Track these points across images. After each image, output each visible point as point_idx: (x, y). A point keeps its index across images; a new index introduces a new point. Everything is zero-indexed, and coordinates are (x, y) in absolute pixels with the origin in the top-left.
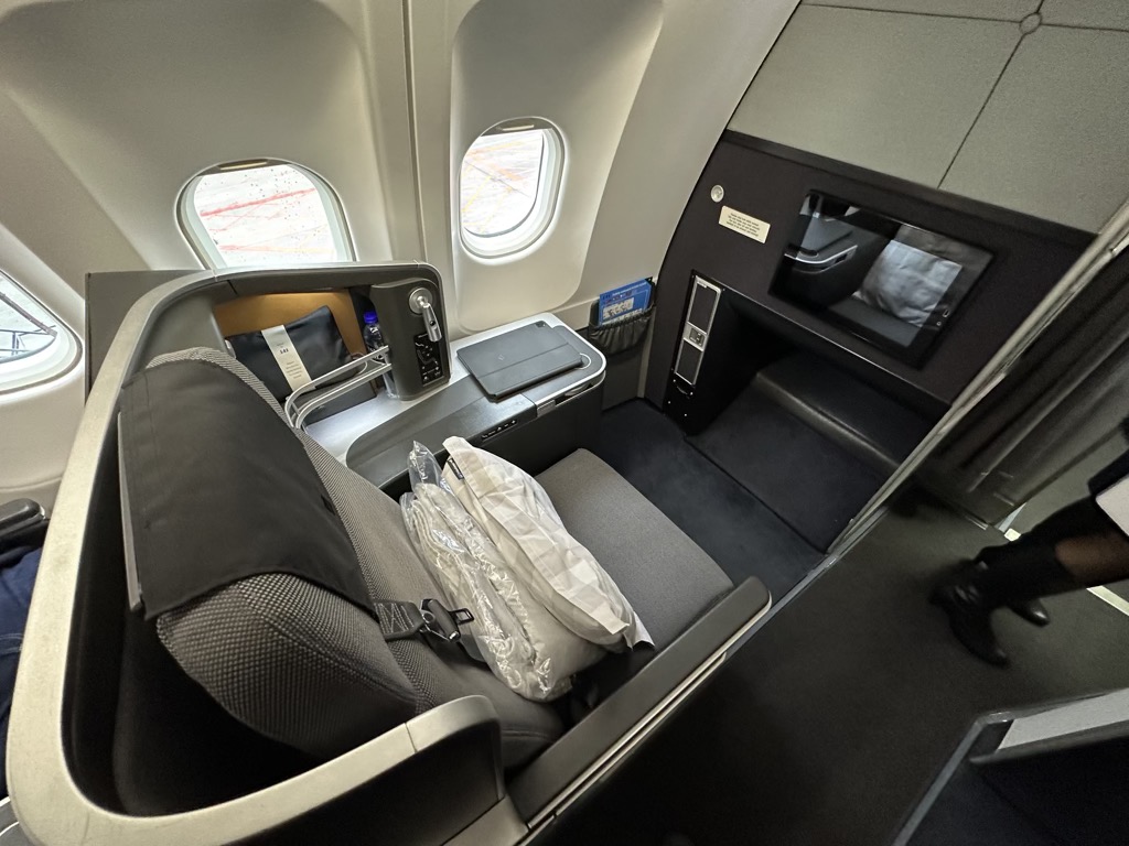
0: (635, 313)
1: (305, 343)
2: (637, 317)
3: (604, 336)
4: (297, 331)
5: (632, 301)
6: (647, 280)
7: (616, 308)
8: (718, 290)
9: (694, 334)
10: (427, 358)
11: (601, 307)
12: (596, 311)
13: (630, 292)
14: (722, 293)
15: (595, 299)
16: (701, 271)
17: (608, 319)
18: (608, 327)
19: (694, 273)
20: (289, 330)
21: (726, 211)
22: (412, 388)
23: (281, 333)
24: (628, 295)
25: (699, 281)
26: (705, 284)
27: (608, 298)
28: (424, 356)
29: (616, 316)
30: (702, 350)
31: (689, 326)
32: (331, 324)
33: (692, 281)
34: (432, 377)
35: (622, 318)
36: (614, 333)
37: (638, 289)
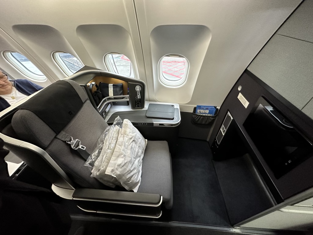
0: (209, 115)
1: (115, 89)
2: (209, 117)
3: (197, 117)
4: (115, 86)
5: (208, 111)
6: (215, 107)
7: (202, 111)
8: (232, 118)
9: (223, 128)
10: (138, 102)
11: (197, 109)
12: (195, 109)
13: (208, 108)
14: (233, 119)
15: (196, 106)
16: (230, 111)
17: (199, 113)
18: (198, 115)
19: (228, 110)
20: (113, 85)
21: (240, 94)
22: (133, 107)
23: (112, 85)
24: (207, 109)
25: (229, 113)
26: (230, 115)
27: (199, 107)
28: (137, 101)
29: (202, 113)
30: (223, 135)
31: (223, 126)
32: (122, 87)
33: (227, 112)
34: (138, 106)
35: (204, 115)
36: (200, 118)
37: (211, 108)
